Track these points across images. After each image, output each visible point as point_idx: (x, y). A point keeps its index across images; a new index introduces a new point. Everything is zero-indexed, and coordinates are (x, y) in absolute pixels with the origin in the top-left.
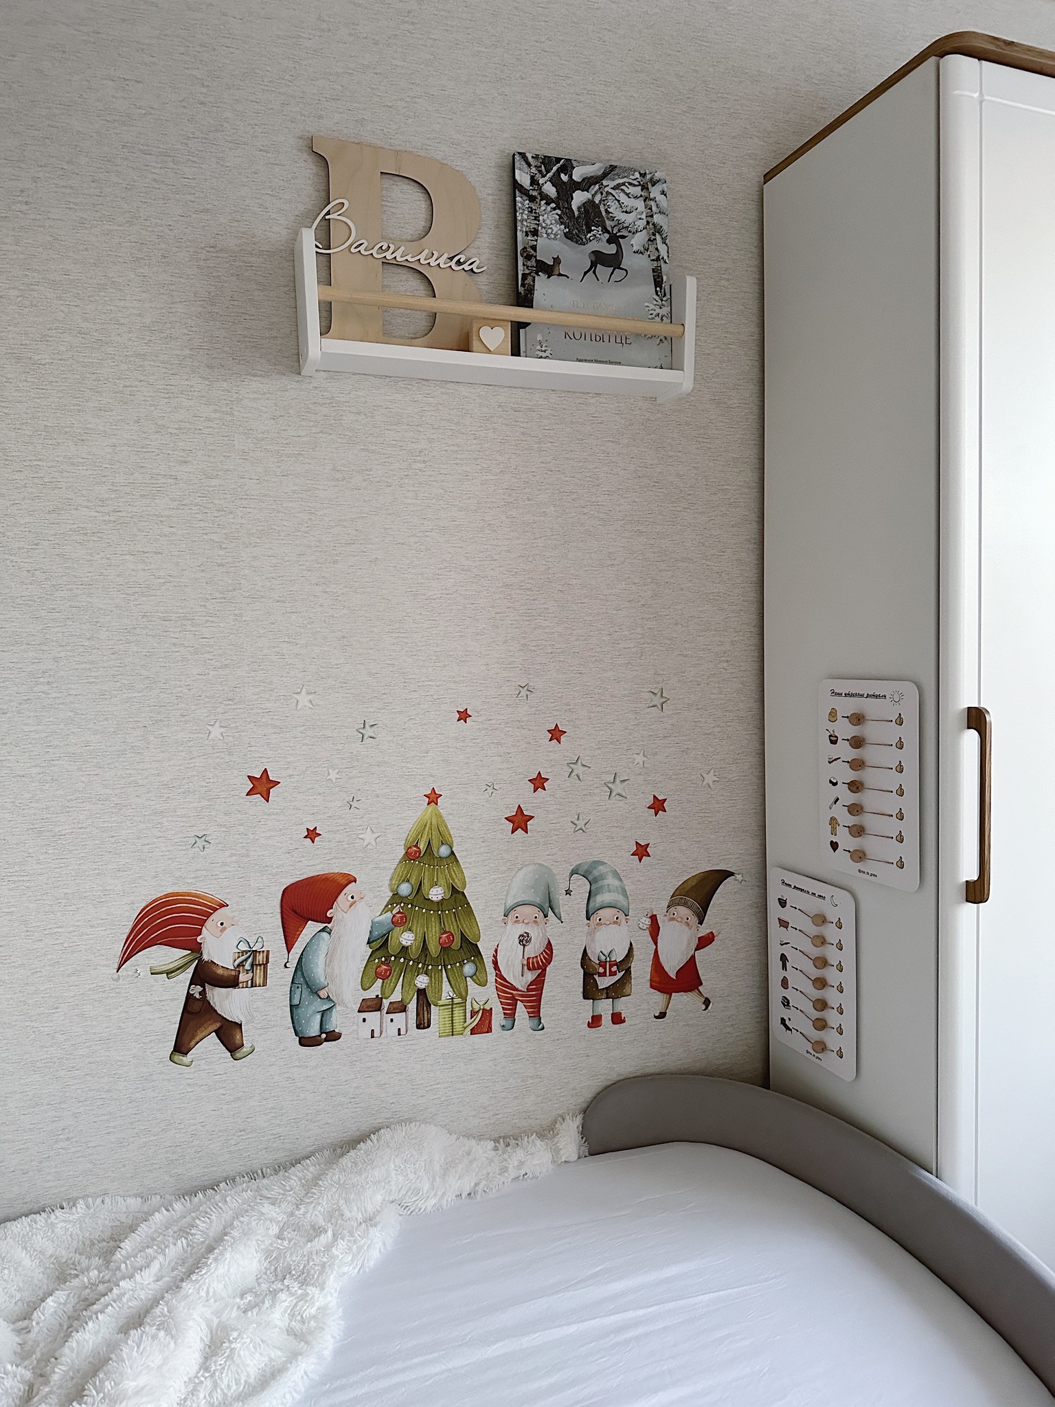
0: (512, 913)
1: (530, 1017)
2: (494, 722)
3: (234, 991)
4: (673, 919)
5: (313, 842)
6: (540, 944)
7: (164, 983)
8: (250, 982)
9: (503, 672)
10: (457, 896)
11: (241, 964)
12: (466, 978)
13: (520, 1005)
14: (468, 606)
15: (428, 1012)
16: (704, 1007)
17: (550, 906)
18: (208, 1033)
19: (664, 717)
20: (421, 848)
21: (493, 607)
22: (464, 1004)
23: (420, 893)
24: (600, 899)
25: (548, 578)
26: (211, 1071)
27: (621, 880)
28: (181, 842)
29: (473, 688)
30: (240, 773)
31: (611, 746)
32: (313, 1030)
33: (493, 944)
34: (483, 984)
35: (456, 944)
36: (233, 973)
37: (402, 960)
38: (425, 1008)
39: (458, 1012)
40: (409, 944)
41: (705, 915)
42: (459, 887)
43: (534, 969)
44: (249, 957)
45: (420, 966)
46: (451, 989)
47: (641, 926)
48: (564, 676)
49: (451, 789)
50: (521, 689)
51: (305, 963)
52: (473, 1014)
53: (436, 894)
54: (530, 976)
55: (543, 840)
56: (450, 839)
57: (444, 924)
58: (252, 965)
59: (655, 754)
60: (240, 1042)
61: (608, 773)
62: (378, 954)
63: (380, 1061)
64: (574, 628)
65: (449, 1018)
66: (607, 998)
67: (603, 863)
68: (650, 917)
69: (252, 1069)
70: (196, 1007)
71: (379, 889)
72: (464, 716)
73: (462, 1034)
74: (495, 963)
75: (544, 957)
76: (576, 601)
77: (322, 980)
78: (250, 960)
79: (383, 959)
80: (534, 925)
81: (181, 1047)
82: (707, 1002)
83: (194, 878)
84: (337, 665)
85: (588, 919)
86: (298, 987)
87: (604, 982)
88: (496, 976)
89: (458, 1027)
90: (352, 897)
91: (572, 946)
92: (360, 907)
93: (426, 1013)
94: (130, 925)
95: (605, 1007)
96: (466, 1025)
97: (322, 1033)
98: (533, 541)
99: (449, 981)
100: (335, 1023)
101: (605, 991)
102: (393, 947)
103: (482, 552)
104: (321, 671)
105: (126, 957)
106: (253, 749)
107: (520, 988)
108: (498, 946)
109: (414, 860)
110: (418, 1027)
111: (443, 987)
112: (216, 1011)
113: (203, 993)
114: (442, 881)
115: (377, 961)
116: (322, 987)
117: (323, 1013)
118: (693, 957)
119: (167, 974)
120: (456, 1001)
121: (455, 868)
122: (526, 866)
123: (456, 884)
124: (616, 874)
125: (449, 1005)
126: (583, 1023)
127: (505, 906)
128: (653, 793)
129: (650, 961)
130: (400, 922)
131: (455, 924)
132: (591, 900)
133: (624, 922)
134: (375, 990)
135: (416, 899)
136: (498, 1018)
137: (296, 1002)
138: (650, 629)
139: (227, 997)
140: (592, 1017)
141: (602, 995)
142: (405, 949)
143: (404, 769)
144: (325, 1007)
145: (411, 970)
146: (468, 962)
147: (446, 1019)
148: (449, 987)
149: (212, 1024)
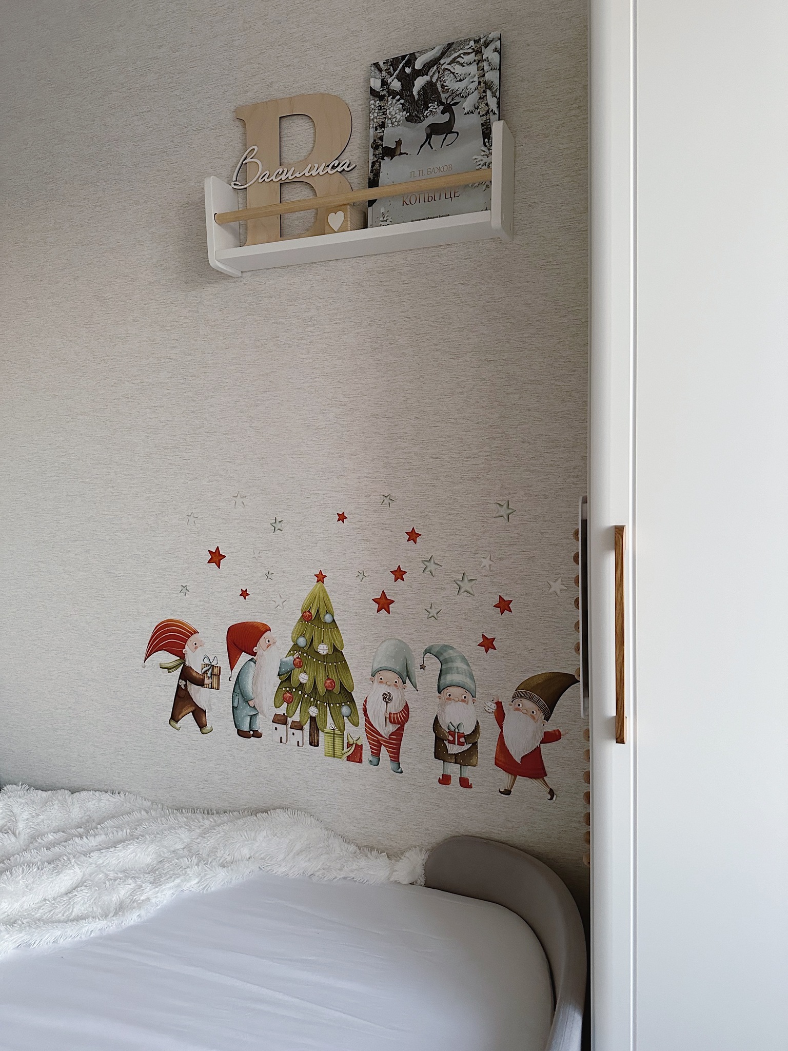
0: (377, 675)
1: (391, 760)
2: (364, 523)
3: (202, 689)
4: (517, 709)
5: (245, 599)
6: (399, 704)
8: (210, 685)
9: (371, 484)
10: (337, 653)
11: (205, 672)
12: (343, 716)
13: (383, 748)
14: (346, 432)
16: (549, 797)
17: (408, 676)
18: (188, 712)
19: (510, 527)
20: (313, 613)
21: (363, 433)
22: (342, 736)
23: (312, 646)
24: (449, 678)
25: (407, 408)
26: (190, 737)
27: (468, 665)
28: (175, 588)
29: (348, 496)
30: (204, 548)
31: (459, 549)
32: (246, 728)
33: (363, 695)
34: (357, 725)
35: (337, 690)
36: (201, 677)
37: (300, 692)
38: (315, 732)
39: (338, 741)
40: (304, 682)
41: (551, 713)
42: (338, 646)
43: (395, 723)
44: (210, 669)
45: (312, 699)
46: (333, 723)
47: (487, 709)
48: (420, 488)
49: (333, 572)
50: (385, 498)
51: (241, 680)
52: (349, 745)
53: (323, 649)
54: (392, 728)
55: (402, 621)
56: (332, 610)
57: (328, 672)
58: (211, 675)
59: (501, 559)
60: (205, 723)
61: (458, 572)
63: (286, 760)
64: (428, 448)
65: (332, 743)
66: (455, 763)
67: (452, 648)
68: (496, 703)
69: (212, 742)
70: (182, 694)
71: (285, 638)
72: (342, 517)
73: (341, 758)
74: (365, 710)
75: (403, 715)
76: (430, 426)
77: (251, 694)
78: (210, 671)
79: (288, 689)
80: (395, 688)
81: (175, 718)
82: (552, 793)
83: (181, 612)
84: (258, 477)
85: (440, 692)
86: (237, 695)
87: (454, 749)
88: (365, 721)
89: (338, 752)
90: (269, 641)
91: (426, 712)
92: (274, 649)
93: (316, 735)
94: (151, 635)
95: (454, 770)
96: (343, 752)
97: (250, 730)
98: (394, 378)
99: (332, 717)
100: (258, 726)
101: (454, 757)
102: (294, 683)
103: (355, 390)
104: (249, 482)
105: (149, 654)
106: (211, 532)
107: (384, 735)
108: (367, 698)
109: (308, 622)
110: (311, 744)
111: (328, 719)
112: (192, 699)
113: (186, 685)
114: (326, 641)
115: (284, 689)
116: (251, 698)
117: (251, 716)
118: (538, 750)
119: (168, 669)
120: (337, 732)
121: (335, 632)
122: (388, 639)
123: (336, 644)
125: (332, 734)
126: (435, 778)
127: (372, 668)
128: (499, 594)
129: (495, 742)
130: (298, 664)
131: (335, 674)
132: (442, 677)
133: (471, 702)
134: (282, 710)
135: (309, 650)
136: (367, 753)
137: (236, 705)
138: (497, 447)
139: (198, 692)
140: (443, 775)
141: (451, 759)
142: (302, 685)
143: (301, 554)
144: (252, 713)
145: (306, 702)
146: (345, 705)
147: (330, 744)
148: (332, 720)
149: (190, 707)
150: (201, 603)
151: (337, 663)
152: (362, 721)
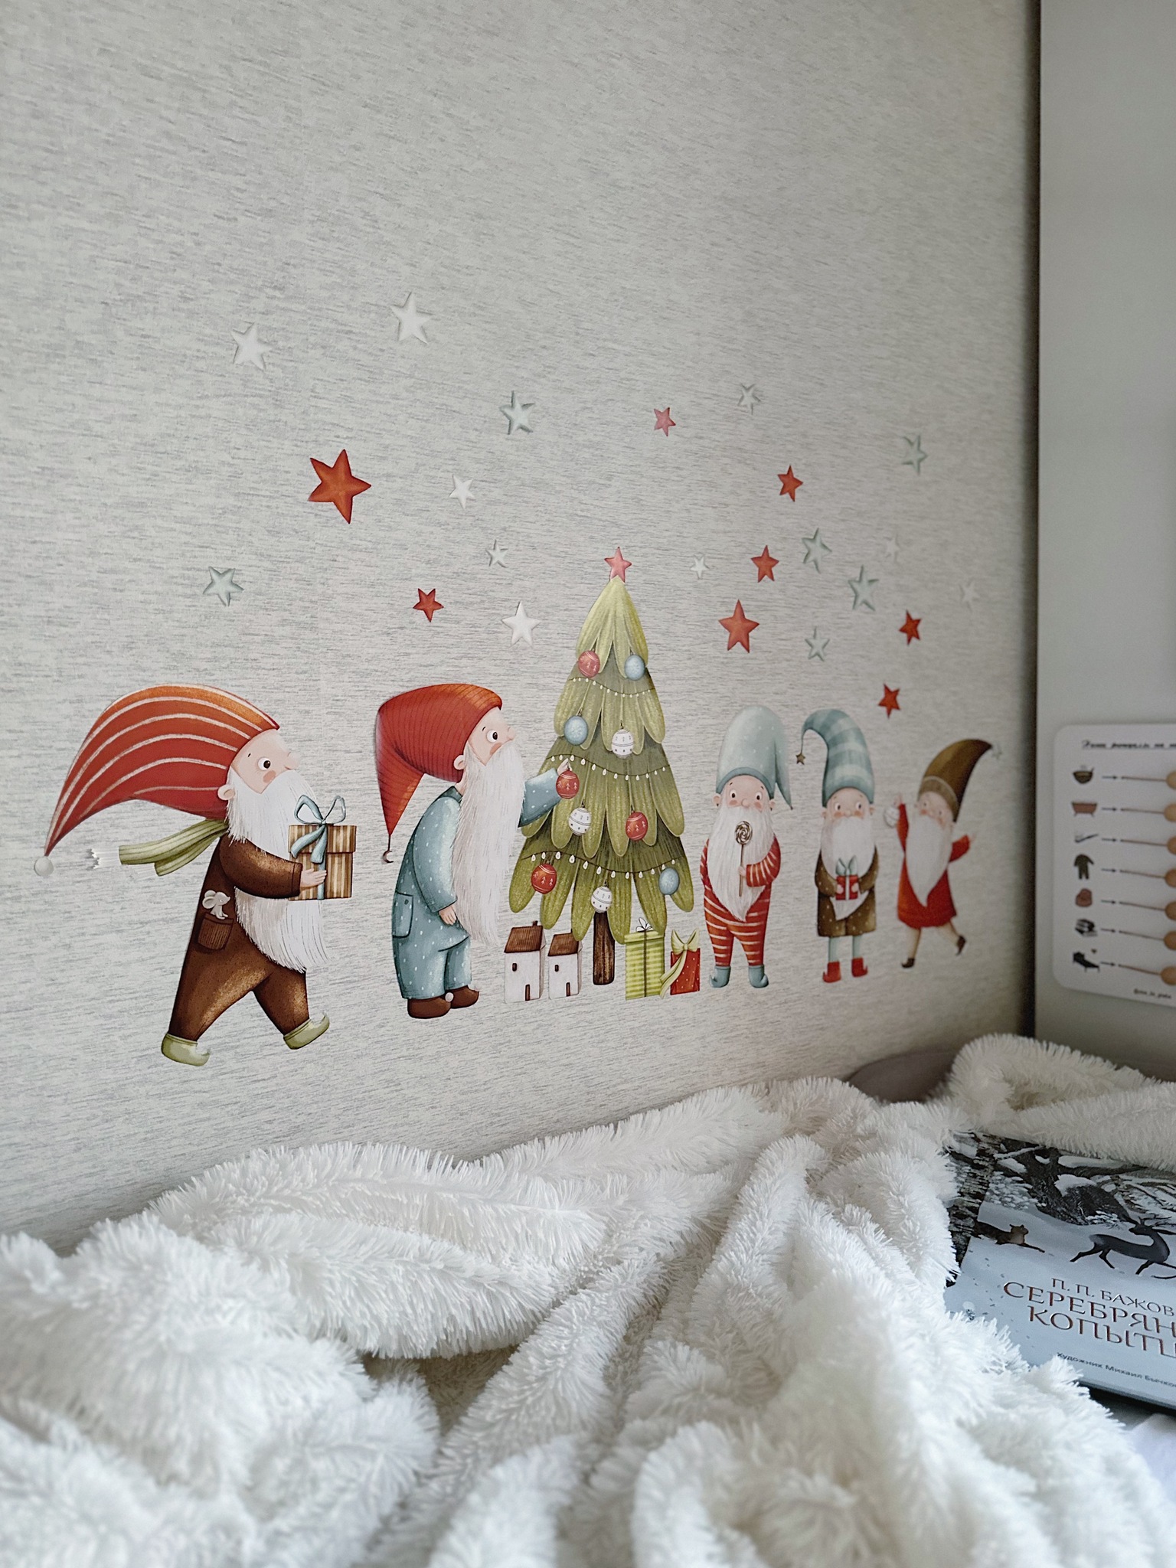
0: (727, 786)
1: (750, 964)
2: (706, 442)
3: (292, 906)
4: (924, 813)
5: (430, 620)
6: (763, 843)
7: (149, 883)
8: (320, 889)
9: (720, 353)
10: (652, 750)
11: (305, 851)
12: (664, 895)
13: (737, 944)
15: (610, 955)
16: (957, 950)
17: (778, 781)
18: (240, 991)
19: (920, 484)
20: (600, 656)
22: (660, 942)
23: (598, 740)
24: (839, 773)
26: (245, 1073)
27: (864, 744)
29: (678, 376)
30: (297, 449)
32: (432, 986)
34: (687, 906)
35: (651, 835)
36: (290, 868)
37: (572, 859)
39: (653, 954)
40: (582, 831)
41: (960, 807)
42: (655, 733)
43: (756, 885)
44: (319, 837)
45: (599, 871)
46: (643, 915)
47: (887, 820)
48: (801, 384)
49: (645, 555)
50: (744, 391)
51: (417, 858)
52: (674, 958)
53: (622, 743)
54: (751, 896)
55: (769, 666)
56: (643, 647)
57: (633, 798)
58: (326, 854)
59: (909, 543)
60: (302, 1011)
61: (854, 564)
62: (537, 845)
63: (539, 1042)
64: (815, 303)
65: (641, 964)
66: (847, 934)
67: (844, 715)
68: (898, 808)
69: (323, 1065)
70: (217, 936)
71: (536, 725)
72: (665, 423)
73: (659, 993)
74: (705, 871)
75: (769, 865)
76: (817, 258)
77: (448, 889)
78: (321, 844)
79: (544, 856)
80: (756, 810)
81: (186, 1025)
82: (961, 942)
83: (209, 660)
84: (467, 267)
85: (825, 805)
86: (406, 902)
87: (843, 909)
88: (705, 895)
89: (653, 981)
90: (495, 737)
91: (804, 850)
92: (509, 755)
93: (607, 955)
94: (77, 748)
95: (844, 948)
96: (664, 976)
97: (446, 992)
98: (763, 133)
99: (641, 901)
100: (469, 973)
101: (843, 924)
102: (558, 836)
103: (693, 125)
104: (441, 274)
105: (67, 822)
107: (737, 916)
108: (707, 844)
109: (589, 677)
110: (596, 982)
111: (633, 910)
112: (256, 946)
113: (230, 908)
114: (630, 722)
115: (534, 858)
116: (447, 902)
117: (449, 953)
119: (157, 863)
120: (650, 935)
121: (649, 700)
122: (747, 707)
123: (649, 726)
124: (860, 735)
125: (640, 942)
127: (718, 776)
128: (906, 607)
129: (898, 878)
130: (568, 789)
131: (648, 800)
132: (828, 776)
133: (867, 813)
134: (530, 915)
135: (592, 750)
137: (403, 930)
138: (906, 333)
139: (277, 918)
140: (829, 965)
141: (840, 929)
142: (576, 839)
144: (452, 942)
145: (586, 878)
146: (667, 868)
147: (637, 968)
148: (641, 910)
149: (247, 975)
150: (287, 630)
151: (651, 773)
152: (699, 896)
